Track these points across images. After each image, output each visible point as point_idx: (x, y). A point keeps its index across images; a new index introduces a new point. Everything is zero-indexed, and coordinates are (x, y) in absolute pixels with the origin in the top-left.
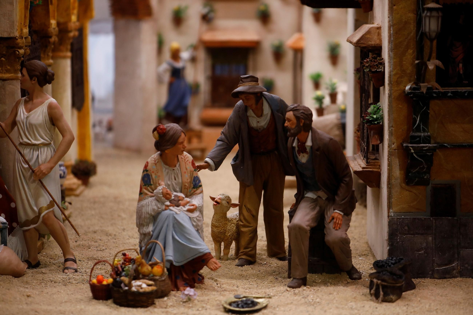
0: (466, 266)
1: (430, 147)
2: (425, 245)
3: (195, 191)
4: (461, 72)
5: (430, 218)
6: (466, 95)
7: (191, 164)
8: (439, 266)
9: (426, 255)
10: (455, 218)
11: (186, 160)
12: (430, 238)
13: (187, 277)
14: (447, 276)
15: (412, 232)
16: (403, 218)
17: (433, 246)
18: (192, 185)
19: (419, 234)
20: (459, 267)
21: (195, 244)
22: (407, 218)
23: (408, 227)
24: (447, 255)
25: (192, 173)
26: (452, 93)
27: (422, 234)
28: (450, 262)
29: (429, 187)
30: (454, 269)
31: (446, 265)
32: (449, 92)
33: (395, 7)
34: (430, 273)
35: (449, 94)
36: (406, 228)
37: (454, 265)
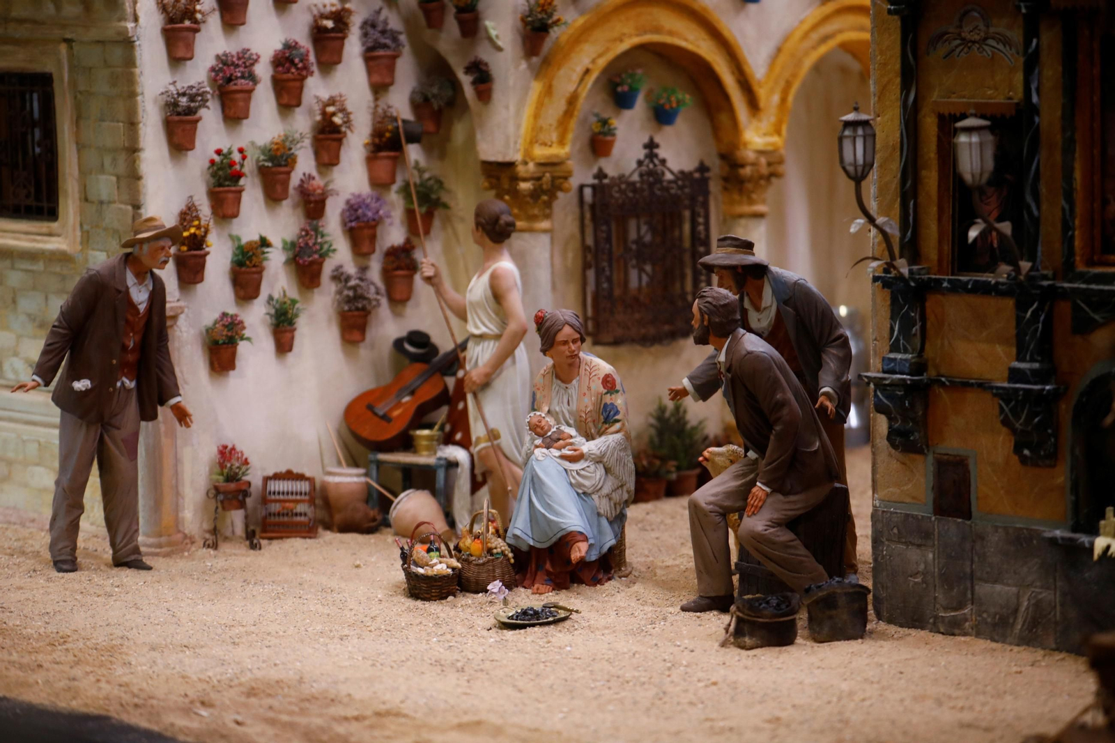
0: (985, 615)
1: (893, 380)
2: (922, 567)
3: (607, 429)
4: (995, 245)
5: (930, 518)
6: (970, 287)
7: (601, 381)
8: (946, 609)
9: (924, 585)
10: (968, 522)
11: (593, 374)
12: (931, 556)
13: (551, 570)
14: (957, 631)
15: (904, 540)
16: (891, 513)
17: (936, 570)
18: (602, 417)
19: (913, 544)
20: (974, 617)
21: (557, 514)
22: (896, 513)
23: (898, 530)
24: (955, 590)
25: (600, 396)
26: (950, 281)
27: (919, 546)
28: (960, 606)
29: (930, 458)
30: (966, 620)
31: (955, 609)
32: (944, 280)
33: (879, 119)
34: (931, 621)
35: (945, 284)
36: (895, 531)
37: (966, 611)
